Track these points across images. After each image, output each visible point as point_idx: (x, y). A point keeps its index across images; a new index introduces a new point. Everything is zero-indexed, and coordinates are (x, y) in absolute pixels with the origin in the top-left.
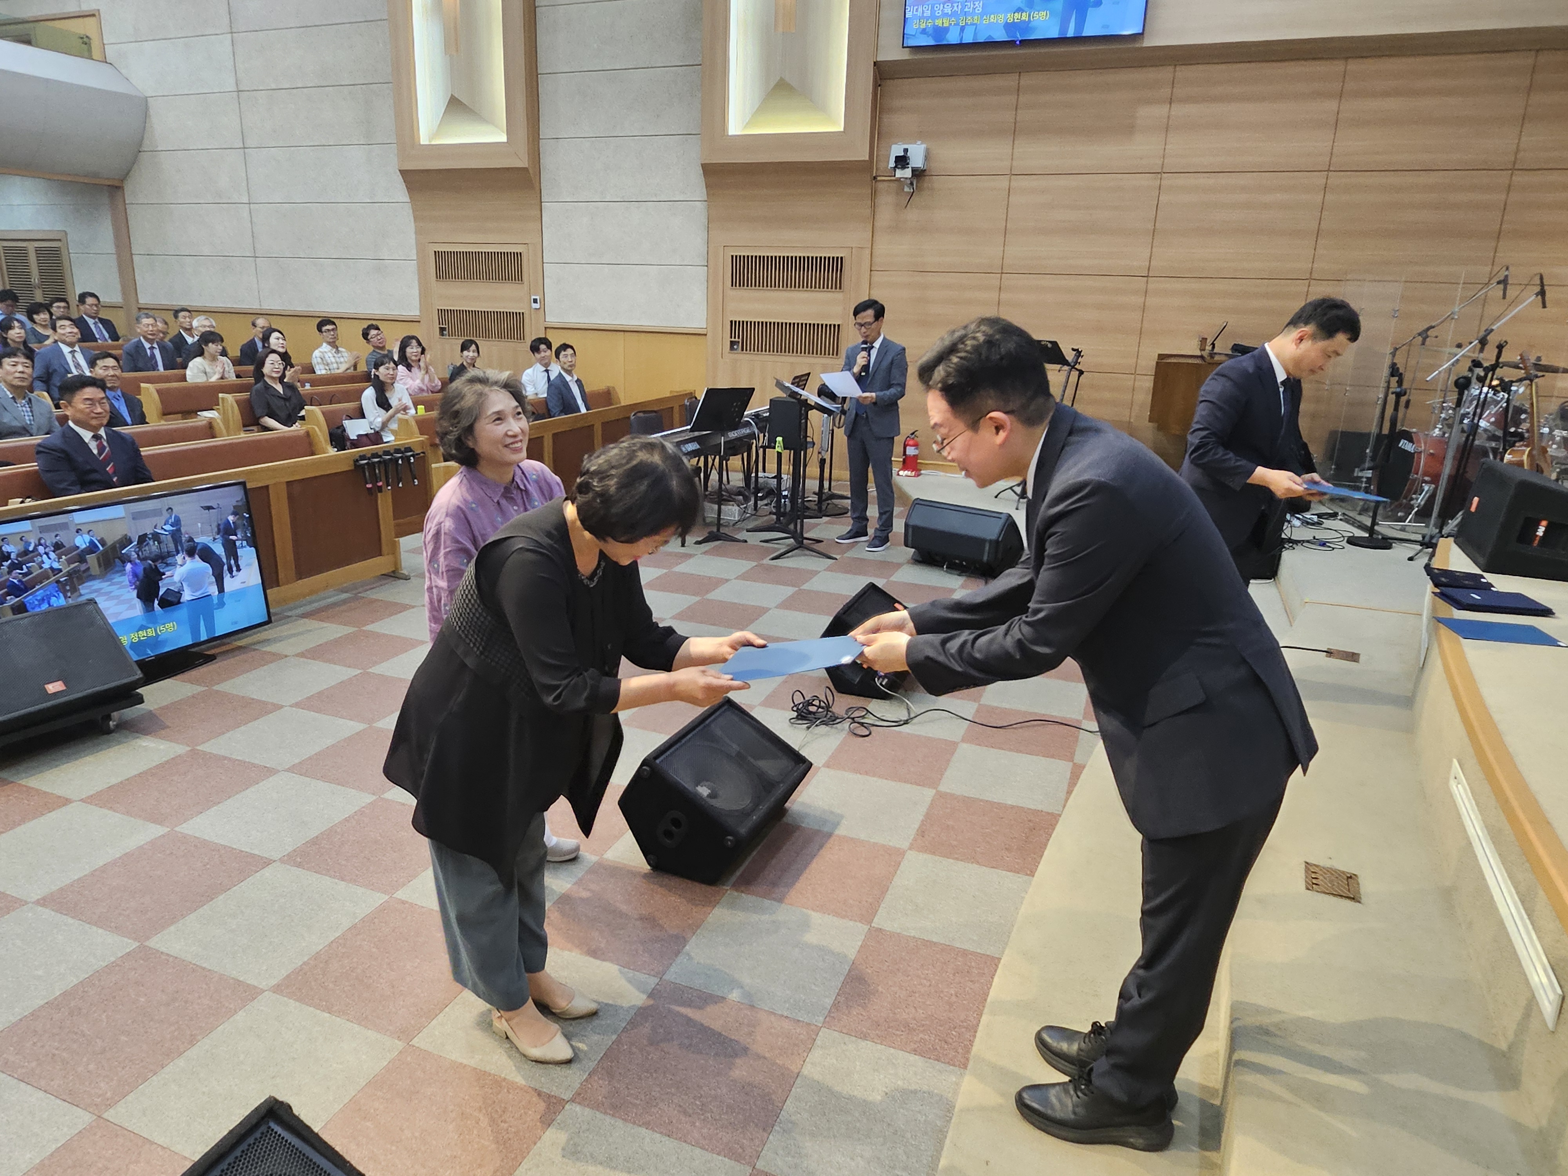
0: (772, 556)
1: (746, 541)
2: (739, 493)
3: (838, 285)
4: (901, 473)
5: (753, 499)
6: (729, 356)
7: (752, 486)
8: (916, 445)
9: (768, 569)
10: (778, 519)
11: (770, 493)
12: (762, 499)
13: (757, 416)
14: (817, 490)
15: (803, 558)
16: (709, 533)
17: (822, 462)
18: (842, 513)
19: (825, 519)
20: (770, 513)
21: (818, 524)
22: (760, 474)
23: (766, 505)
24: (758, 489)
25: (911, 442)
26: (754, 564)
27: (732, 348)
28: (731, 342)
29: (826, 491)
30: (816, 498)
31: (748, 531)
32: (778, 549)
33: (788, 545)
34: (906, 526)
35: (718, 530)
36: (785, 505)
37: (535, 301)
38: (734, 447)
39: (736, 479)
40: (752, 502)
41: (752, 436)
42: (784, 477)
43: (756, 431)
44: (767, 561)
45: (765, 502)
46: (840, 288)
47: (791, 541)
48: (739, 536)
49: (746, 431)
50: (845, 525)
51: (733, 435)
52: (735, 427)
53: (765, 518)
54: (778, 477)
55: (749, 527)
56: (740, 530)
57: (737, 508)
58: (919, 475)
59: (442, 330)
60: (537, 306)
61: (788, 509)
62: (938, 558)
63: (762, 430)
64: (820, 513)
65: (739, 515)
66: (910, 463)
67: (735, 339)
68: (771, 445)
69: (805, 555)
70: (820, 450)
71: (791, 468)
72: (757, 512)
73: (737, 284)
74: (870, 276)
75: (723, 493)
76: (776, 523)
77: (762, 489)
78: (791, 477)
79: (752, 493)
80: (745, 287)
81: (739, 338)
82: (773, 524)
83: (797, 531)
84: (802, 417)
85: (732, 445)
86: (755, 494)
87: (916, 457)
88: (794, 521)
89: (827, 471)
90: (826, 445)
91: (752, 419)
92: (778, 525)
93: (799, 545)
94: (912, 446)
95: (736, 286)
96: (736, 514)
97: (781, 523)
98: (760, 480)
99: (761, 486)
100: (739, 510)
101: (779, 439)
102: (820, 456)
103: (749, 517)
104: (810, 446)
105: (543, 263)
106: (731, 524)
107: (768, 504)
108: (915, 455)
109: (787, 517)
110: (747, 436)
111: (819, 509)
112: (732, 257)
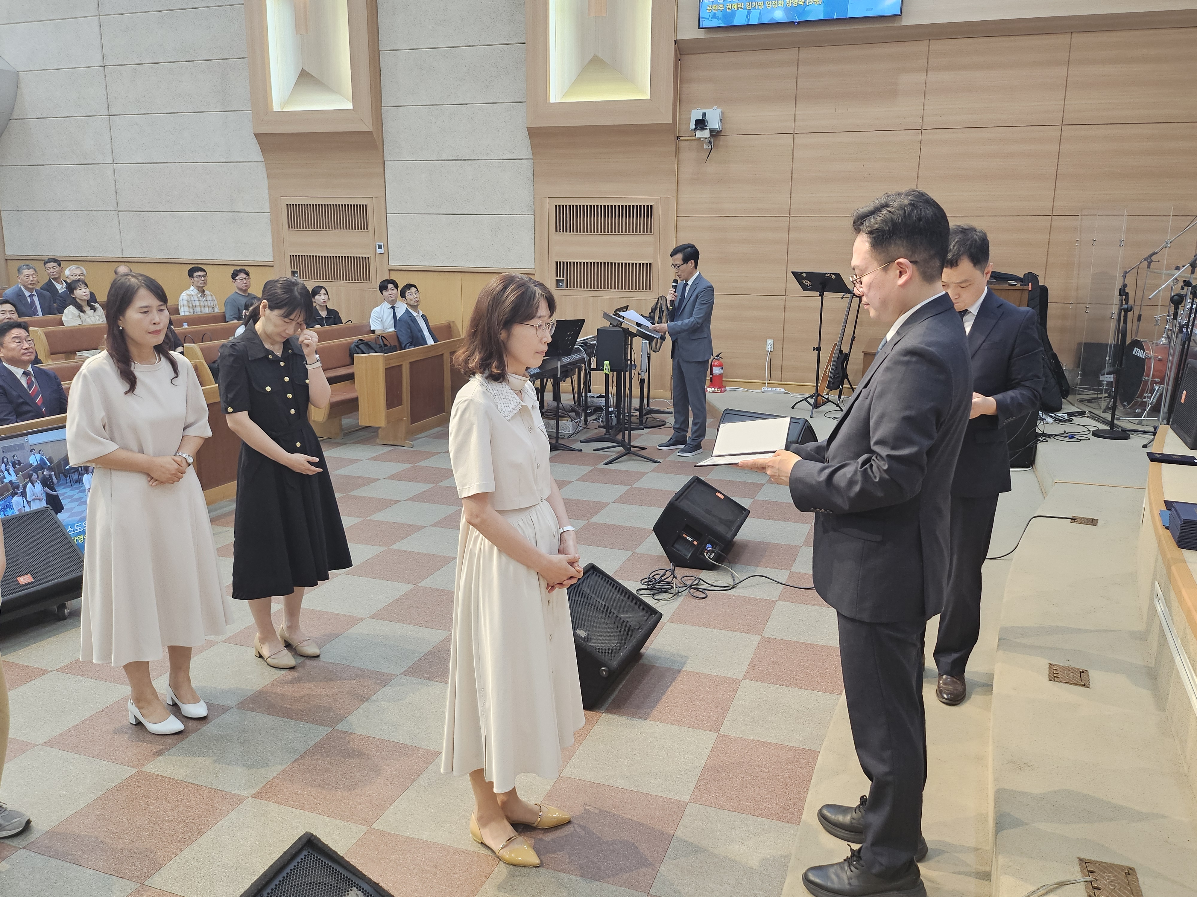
0: (605, 462)
1: (581, 450)
2: (573, 410)
3: (649, 230)
5: (583, 415)
7: (582, 403)
8: (721, 366)
9: (602, 472)
10: (607, 431)
11: (598, 409)
12: (591, 414)
13: (585, 343)
14: (638, 406)
15: (632, 462)
17: (642, 381)
18: (661, 424)
19: (647, 430)
20: (599, 427)
21: (641, 435)
22: (589, 395)
23: (594, 420)
24: (586, 407)
25: (717, 363)
26: (591, 468)
27: (557, 285)
28: (557, 280)
29: (646, 407)
30: (637, 413)
32: (609, 456)
33: (618, 452)
35: (557, 442)
36: (612, 419)
37: (380, 247)
38: (567, 371)
39: (567, 399)
40: (583, 418)
41: (582, 360)
42: (610, 396)
43: (585, 356)
44: (601, 466)
45: (594, 417)
46: (651, 232)
47: (621, 448)
48: (574, 446)
49: (575, 357)
51: (566, 360)
52: (568, 353)
53: (596, 431)
54: (607, 397)
55: (582, 439)
56: (575, 441)
57: (571, 423)
58: (725, 391)
60: (381, 251)
61: (615, 422)
63: (590, 355)
64: (642, 425)
65: (573, 428)
66: (718, 382)
67: (560, 277)
68: (599, 368)
69: (633, 460)
70: (640, 372)
71: (615, 388)
72: (587, 425)
73: (561, 230)
74: (677, 221)
75: (560, 411)
76: (605, 434)
77: (590, 407)
78: (615, 397)
79: (583, 410)
80: (568, 233)
81: (563, 277)
82: (602, 436)
83: (625, 440)
84: (626, 344)
85: (565, 369)
86: (585, 411)
87: (721, 376)
88: (621, 433)
89: (646, 390)
90: (645, 367)
91: (582, 346)
92: (607, 436)
93: (627, 452)
94: (717, 366)
95: (560, 232)
96: (571, 428)
97: (610, 434)
98: (589, 399)
99: (589, 404)
100: (573, 425)
101: (607, 363)
102: (640, 377)
103: (581, 430)
104: (633, 367)
105: (386, 214)
106: (566, 437)
107: (596, 419)
108: (720, 374)
109: (614, 429)
110: (577, 361)
111: (641, 422)
112: (556, 206)
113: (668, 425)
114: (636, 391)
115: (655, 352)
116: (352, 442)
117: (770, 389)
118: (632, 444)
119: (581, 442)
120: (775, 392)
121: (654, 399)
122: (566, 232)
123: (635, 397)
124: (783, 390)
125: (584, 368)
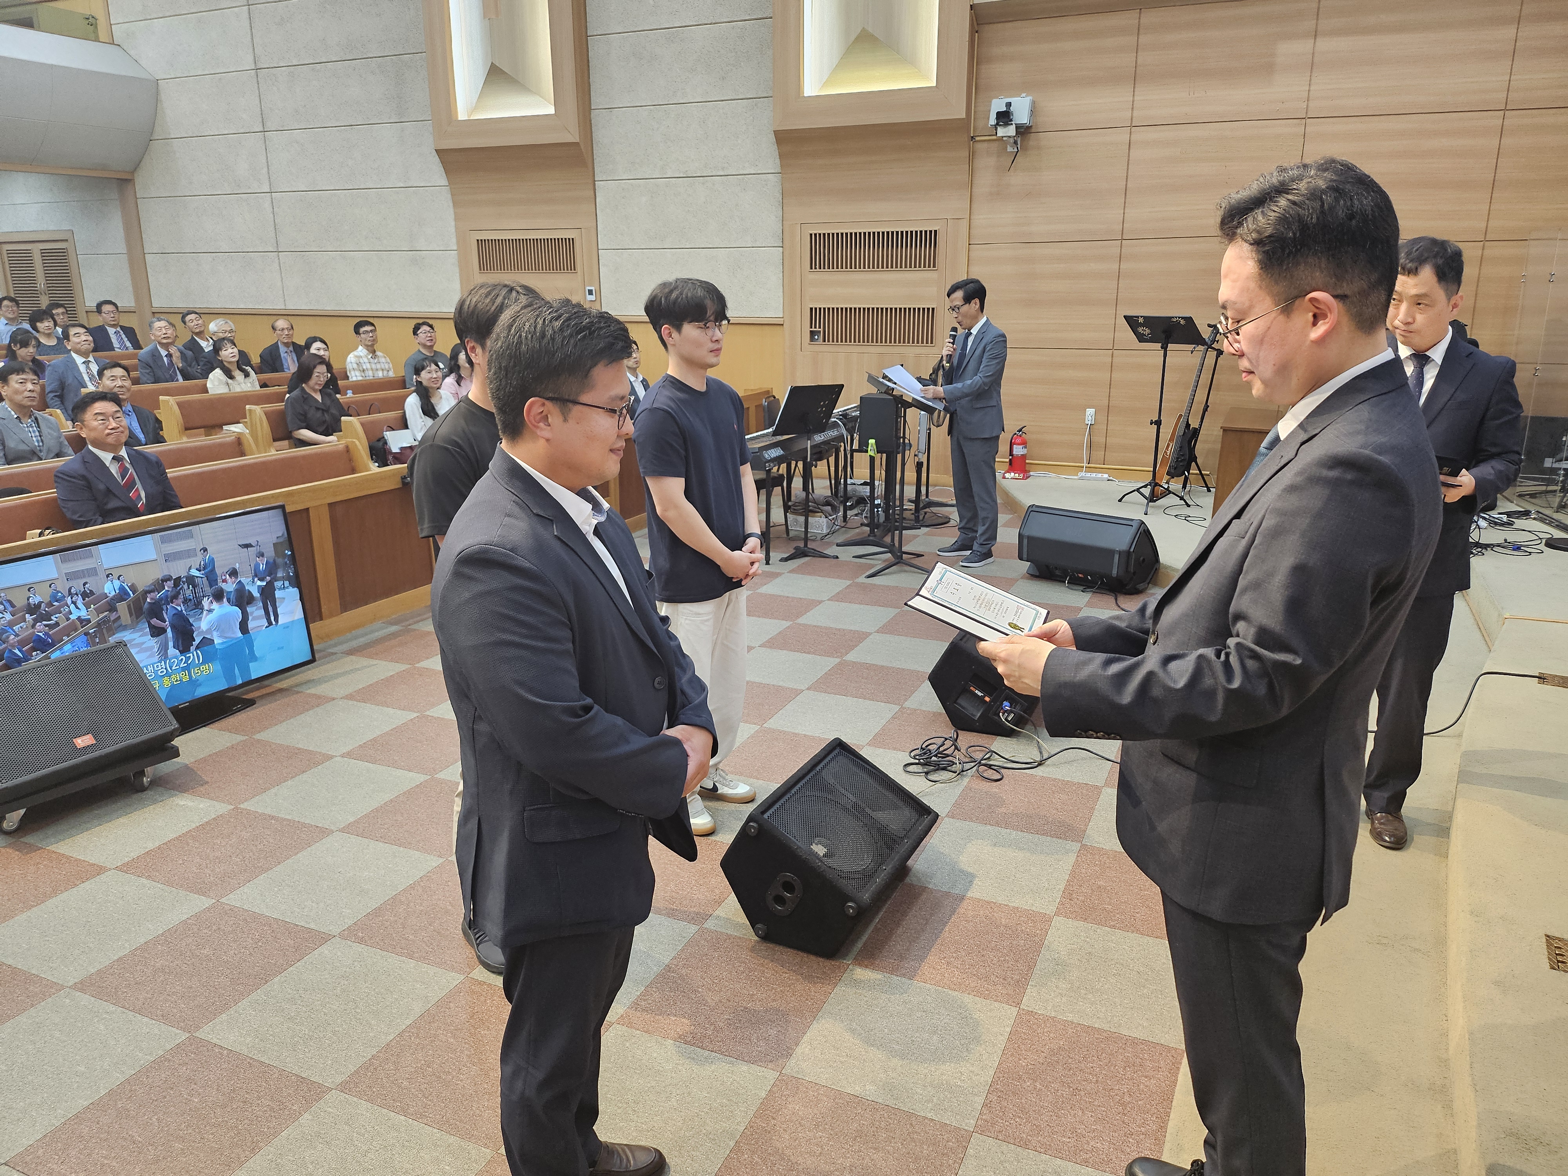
0: (868, 573)
1: (837, 557)
2: (828, 504)
3: (932, 263)
4: (1007, 475)
5: (842, 509)
6: (810, 349)
7: (841, 493)
8: (1024, 444)
9: (864, 587)
10: (872, 531)
11: (861, 501)
12: (852, 508)
13: (844, 416)
14: (913, 496)
15: (903, 575)
16: (795, 548)
17: (919, 465)
18: (944, 522)
19: (924, 530)
20: (862, 525)
21: (916, 536)
22: (849, 481)
23: (856, 515)
24: (847, 498)
25: (1018, 441)
26: (848, 582)
27: (812, 339)
28: (811, 332)
29: (924, 497)
30: (912, 506)
31: (838, 545)
32: (873, 566)
33: (885, 561)
34: (1021, 536)
35: (806, 545)
36: (878, 515)
37: (590, 292)
38: (820, 452)
39: (822, 487)
40: (841, 514)
41: (841, 438)
42: (877, 483)
43: (845, 432)
44: (862, 579)
45: (855, 511)
46: (934, 266)
47: (889, 555)
48: (828, 552)
49: (832, 434)
50: (950, 536)
51: (819, 438)
52: (822, 429)
53: (857, 530)
54: (871, 484)
55: (840, 540)
56: (830, 544)
57: (825, 520)
58: (1029, 477)
60: (592, 298)
61: (882, 519)
62: (1058, 572)
63: (851, 432)
64: (918, 523)
65: (828, 527)
66: (1018, 465)
67: (815, 328)
68: (863, 449)
69: (905, 571)
70: (917, 453)
71: (883, 473)
72: (847, 523)
73: (817, 267)
74: (969, 251)
75: (810, 504)
76: (869, 536)
77: (851, 498)
78: (884, 483)
79: (841, 502)
80: (826, 270)
81: (820, 327)
82: (865, 537)
83: (894, 545)
84: (898, 416)
85: (818, 450)
86: (844, 502)
87: (1024, 457)
88: (890, 534)
89: (924, 475)
90: (923, 446)
91: (840, 419)
92: (871, 538)
93: (897, 561)
94: (1019, 444)
95: (816, 268)
96: (825, 527)
97: (875, 536)
98: (849, 488)
99: (850, 493)
100: (827, 522)
101: (872, 441)
102: (917, 460)
103: (839, 529)
104: (908, 448)
105: (598, 249)
106: (819, 538)
107: (859, 514)
108: (1022, 455)
109: (882, 528)
110: (834, 439)
111: (917, 519)
112: (811, 235)
113: (952, 523)
114: (910, 475)
115: (938, 426)
117: (1088, 475)
118: (904, 549)
119: (837, 546)
120: (1096, 479)
121: (936, 486)
122: (824, 268)
123: (909, 484)
124: (1106, 476)
125: (842, 449)
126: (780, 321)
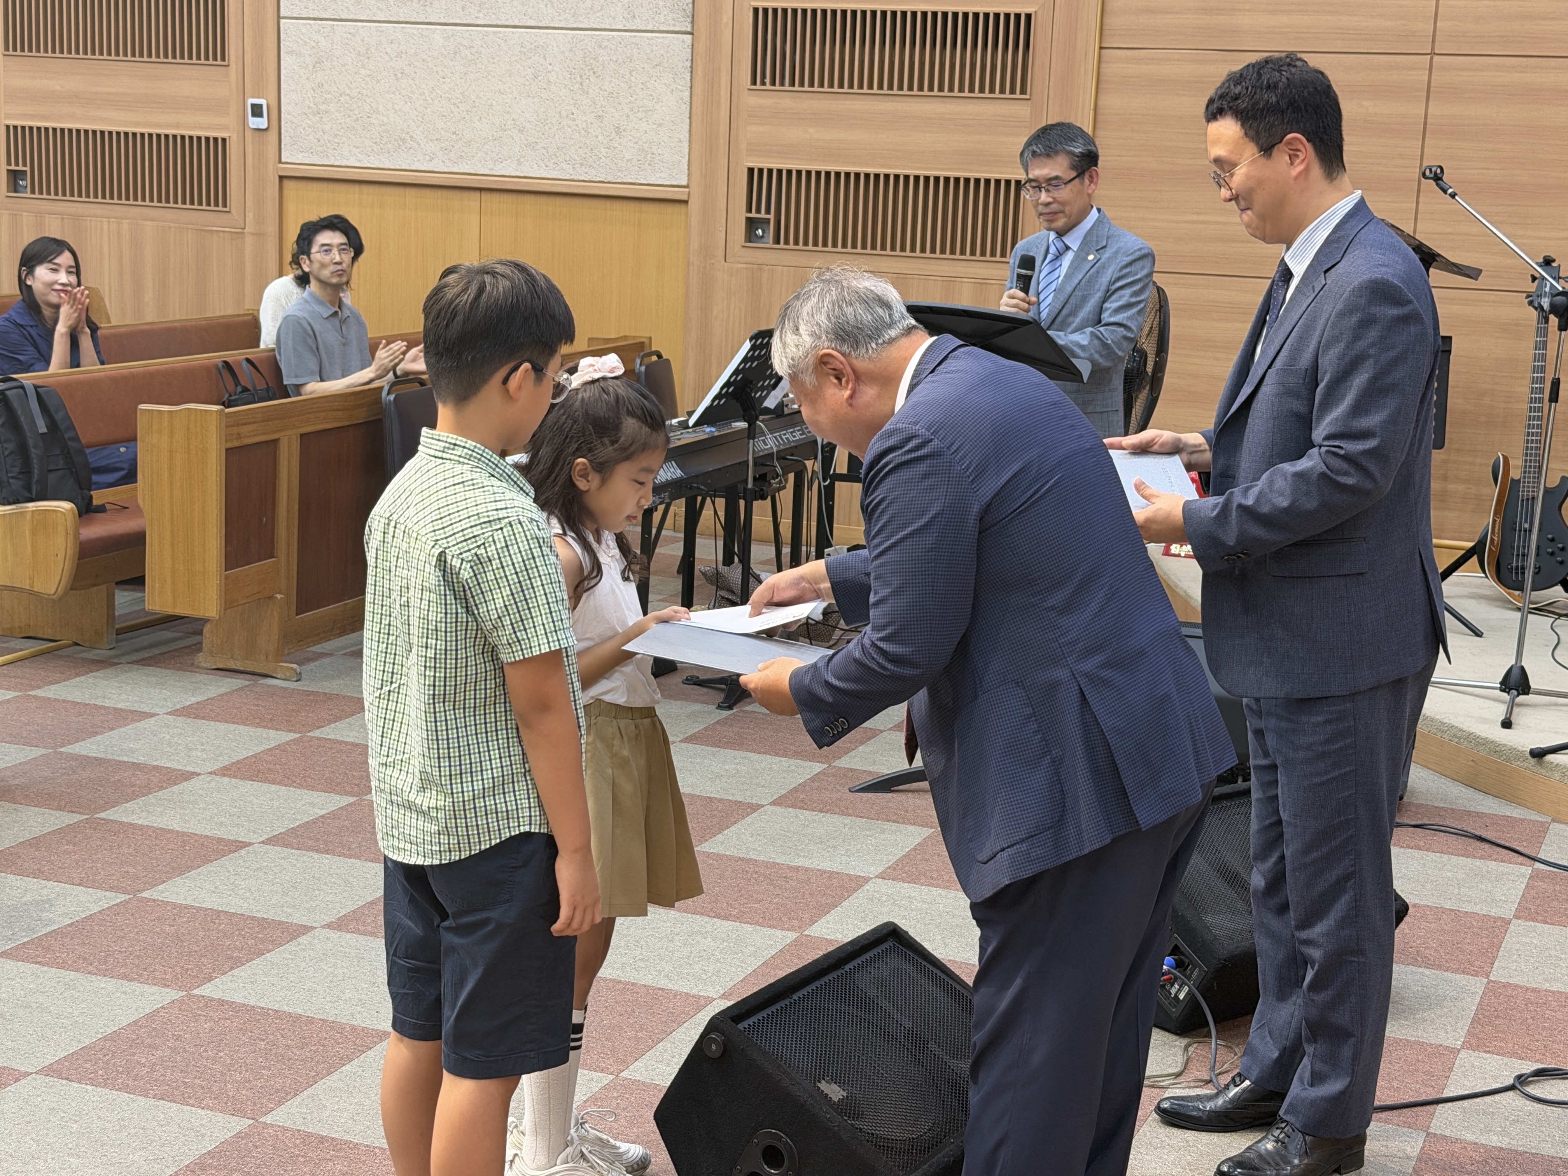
3: (1017, 84)
6: (746, 257)
27: (750, 236)
28: (749, 221)
37: (257, 111)
46: (1022, 91)
49: (789, 437)
59: (14, 177)
60: (262, 123)
67: (758, 211)
73: (768, 80)
74: (1099, 61)
80: (787, 88)
95: (765, 82)
105: (279, 17)
112: (756, 10)
116: (134, 659)
122: (782, 84)
126: (681, 194)
